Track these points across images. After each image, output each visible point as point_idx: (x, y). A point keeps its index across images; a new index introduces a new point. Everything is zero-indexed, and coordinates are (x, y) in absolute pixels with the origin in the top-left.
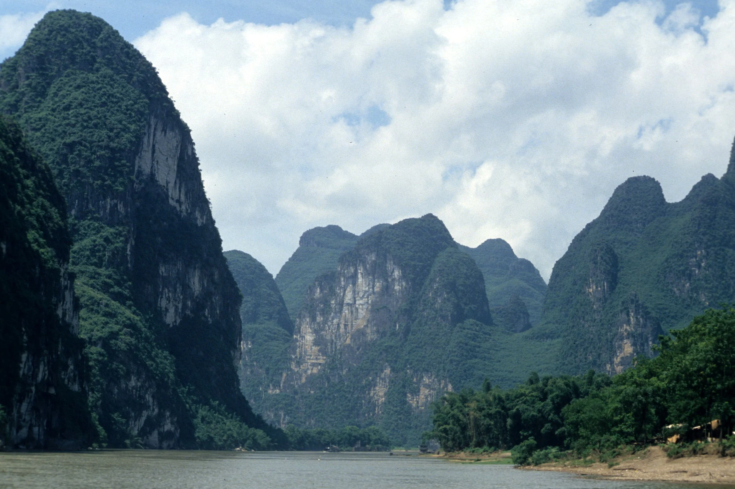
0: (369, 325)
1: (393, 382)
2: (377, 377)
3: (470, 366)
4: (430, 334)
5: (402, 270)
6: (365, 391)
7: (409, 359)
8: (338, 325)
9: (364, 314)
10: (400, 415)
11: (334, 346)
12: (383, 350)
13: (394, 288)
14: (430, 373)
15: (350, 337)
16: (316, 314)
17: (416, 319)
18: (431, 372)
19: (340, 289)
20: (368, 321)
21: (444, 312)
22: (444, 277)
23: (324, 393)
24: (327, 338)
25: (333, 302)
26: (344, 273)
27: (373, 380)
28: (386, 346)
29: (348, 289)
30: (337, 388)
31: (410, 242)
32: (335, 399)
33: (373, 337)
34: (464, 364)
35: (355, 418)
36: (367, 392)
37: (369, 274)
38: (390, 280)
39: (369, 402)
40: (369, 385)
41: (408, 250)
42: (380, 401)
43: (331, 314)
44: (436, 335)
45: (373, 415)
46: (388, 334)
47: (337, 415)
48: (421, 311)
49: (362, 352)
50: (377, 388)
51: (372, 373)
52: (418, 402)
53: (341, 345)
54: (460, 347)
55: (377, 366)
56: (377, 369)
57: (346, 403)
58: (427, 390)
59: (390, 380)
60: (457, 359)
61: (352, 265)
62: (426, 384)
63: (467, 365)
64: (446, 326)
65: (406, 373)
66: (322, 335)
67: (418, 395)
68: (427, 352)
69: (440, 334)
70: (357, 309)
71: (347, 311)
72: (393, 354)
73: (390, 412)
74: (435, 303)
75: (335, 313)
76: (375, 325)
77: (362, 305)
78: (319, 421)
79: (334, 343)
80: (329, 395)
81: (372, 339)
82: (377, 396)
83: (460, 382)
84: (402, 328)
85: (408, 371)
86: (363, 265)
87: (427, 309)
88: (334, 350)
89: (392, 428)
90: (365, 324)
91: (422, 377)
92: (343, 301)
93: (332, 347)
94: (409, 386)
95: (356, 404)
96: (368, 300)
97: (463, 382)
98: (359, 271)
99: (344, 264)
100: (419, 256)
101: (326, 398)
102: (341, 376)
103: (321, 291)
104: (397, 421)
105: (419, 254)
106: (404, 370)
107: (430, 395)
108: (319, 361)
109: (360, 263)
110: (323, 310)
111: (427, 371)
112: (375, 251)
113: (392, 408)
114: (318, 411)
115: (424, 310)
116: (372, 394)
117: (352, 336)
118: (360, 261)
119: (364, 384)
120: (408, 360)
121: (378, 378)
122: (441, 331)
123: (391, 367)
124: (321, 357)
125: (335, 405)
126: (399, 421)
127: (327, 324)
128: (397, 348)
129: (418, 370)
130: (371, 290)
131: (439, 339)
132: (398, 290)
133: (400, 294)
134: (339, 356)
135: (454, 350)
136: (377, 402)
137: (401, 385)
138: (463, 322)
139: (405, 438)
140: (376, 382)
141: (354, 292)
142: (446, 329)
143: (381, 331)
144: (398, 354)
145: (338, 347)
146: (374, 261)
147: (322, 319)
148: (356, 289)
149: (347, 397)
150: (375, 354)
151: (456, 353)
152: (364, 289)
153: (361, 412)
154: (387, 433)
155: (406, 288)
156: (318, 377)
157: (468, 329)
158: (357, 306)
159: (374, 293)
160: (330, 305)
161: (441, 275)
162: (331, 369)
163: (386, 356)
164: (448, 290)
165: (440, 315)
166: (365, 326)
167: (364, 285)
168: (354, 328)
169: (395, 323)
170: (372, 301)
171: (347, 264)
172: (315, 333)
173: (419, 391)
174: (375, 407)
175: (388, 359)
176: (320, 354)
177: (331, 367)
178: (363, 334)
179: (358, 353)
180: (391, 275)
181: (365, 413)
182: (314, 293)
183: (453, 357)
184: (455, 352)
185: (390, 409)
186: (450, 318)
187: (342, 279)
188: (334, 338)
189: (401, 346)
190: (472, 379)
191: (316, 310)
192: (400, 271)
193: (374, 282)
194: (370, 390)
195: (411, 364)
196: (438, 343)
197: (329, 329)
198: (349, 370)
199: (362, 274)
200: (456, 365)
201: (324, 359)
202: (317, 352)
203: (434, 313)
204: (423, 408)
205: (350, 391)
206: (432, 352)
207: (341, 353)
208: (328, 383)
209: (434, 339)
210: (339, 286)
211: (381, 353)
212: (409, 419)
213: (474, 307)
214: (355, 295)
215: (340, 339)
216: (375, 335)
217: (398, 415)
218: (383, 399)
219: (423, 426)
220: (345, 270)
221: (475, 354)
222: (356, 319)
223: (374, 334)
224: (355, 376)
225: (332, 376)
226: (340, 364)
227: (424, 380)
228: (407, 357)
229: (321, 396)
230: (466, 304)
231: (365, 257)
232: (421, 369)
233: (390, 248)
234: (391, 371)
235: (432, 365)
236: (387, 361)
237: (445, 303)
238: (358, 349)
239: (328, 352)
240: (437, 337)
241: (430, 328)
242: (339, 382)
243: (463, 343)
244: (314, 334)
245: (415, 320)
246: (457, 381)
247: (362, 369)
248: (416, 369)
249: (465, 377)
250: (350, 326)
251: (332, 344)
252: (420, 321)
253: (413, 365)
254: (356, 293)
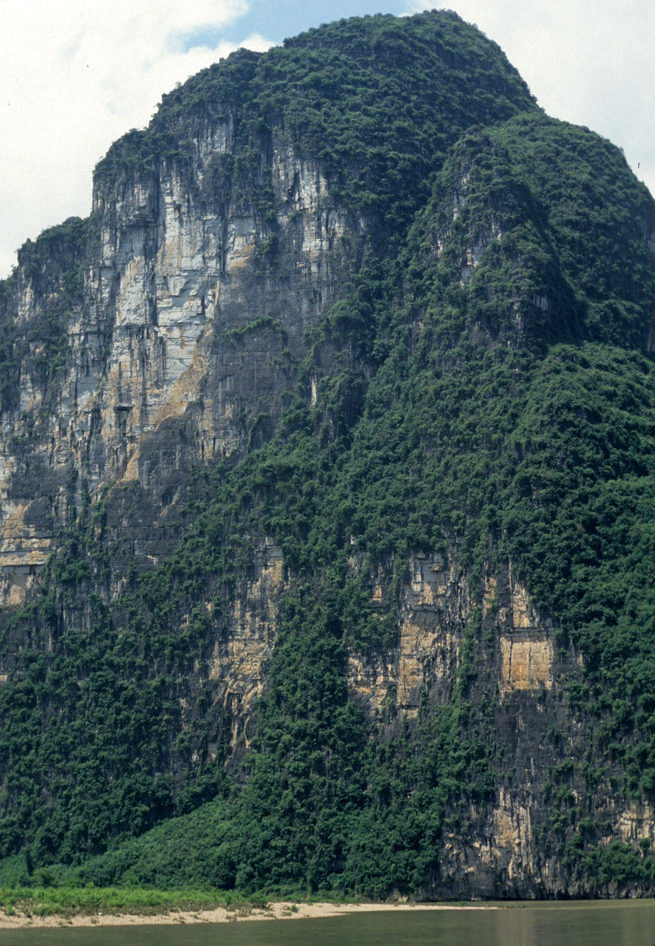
0: (208, 402)
1: (292, 612)
2: (232, 599)
3: (613, 503)
4: (437, 394)
5: (327, 176)
6: (191, 660)
7: (354, 511)
8: (96, 412)
9: (189, 361)
10: (318, 747)
11: (79, 494)
12: (256, 487)
13: (300, 246)
14: (437, 557)
15: (137, 455)
16: (18, 382)
17: (386, 356)
18: (442, 550)
19: (98, 277)
20: (204, 384)
21: (493, 301)
22: (489, 167)
23: (40, 676)
24: (57, 467)
25: (76, 329)
26: (113, 213)
27: (217, 614)
28: (264, 471)
29: (130, 272)
30: (87, 656)
31: (364, 84)
32: (79, 698)
33: (221, 444)
34: (583, 498)
35: (150, 773)
36: (197, 665)
37: (203, 207)
38: (283, 220)
39: (205, 705)
40: (202, 634)
41: (355, 107)
42: (247, 698)
43: (66, 373)
44: (463, 395)
45: (222, 757)
46: (281, 426)
47: (84, 760)
48: (405, 320)
49: (181, 508)
50: (234, 646)
51: (215, 583)
52: (392, 690)
53: (105, 490)
54: (565, 425)
55: (231, 554)
56: (231, 569)
57: (118, 711)
58: (432, 636)
59: (281, 608)
60: (552, 474)
61: (141, 179)
62: (425, 609)
63: (598, 502)
64: (502, 355)
65: (344, 570)
66: (40, 459)
67: (393, 660)
68: (426, 471)
69: (479, 390)
70: (161, 342)
71: (125, 358)
72: (293, 501)
73: (279, 737)
74: (456, 275)
75: (85, 368)
76: (228, 396)
77: (181, 325)
78: (20, 788)
79: (79, 484)
80: (57, 683)
81: (217, 455)
82: (234, 676)
83: (567, 573)
84: (332, 395)
85: (352, 561)
86: (180, 174)
87: (425, 305)
88: (80, 509)
89: (283, 803)
90: (193, 398)
91: (407, 578)
92: (113, 320)
93: (71, 501)
94: (356, 619)
95: (156, 713)
96: (204, 307)
97: (579, 571)
98: (168, 199)
99: (113, 182)
100: (400, 130)
101: (46, 697)
102: (103, 609)
103: (38, 293)
104: (305, 773)
105: (398, 123)
106: (334, 557)
107: (443, 653)
108: (28, 559)
109: (169, 167)
110: (42, 365)
111: (428, 549)
112: (224, 120)
113: (288, 720)
114: (17, 750)
115: (415, 313)
116: (214, 673)
117: (145, 447)
118: (169, 159)
119: (186, 633)
120: (349, 512)
121: (238, 604)
122: (484, 375)
123: (286, 552)
124: (35, 543)
125: (77, 723)
126: (314, 776)
127: (54, 413)
128: (310, 475)
129: (391, 548)
130: (213, 264)
131: (472, 412)
132: (315, 253)
133: (324, 269)
134: (98, 531)
135: (538, 439)
136: (235, 704)
137: (323, 621)
138: (579, 345)
139: (338, 849)
140: (230, 621)
141: (151, 278)
142: (504, 368)
143: (252, 418)
144: (315, 499)
145: (97, 499)
146: (224, 158)
147: (39, 397)
148: (158, 268)
149: (122, 688)
150: (226, 508)
151: (546, 454)
152: (186, 263)
153: (175, 746)
154: (264, 828)
155: (344, 241)
156: (24, 619)
157: (599, 367)
158: (162, 331)
159: (223, 275)
160: (65, 341)
161: (478, 162)
162: (69, 583)
163: (267, 511)
164: (506, 216)
165: (480, 315)
166: (191, 405)
167: (187, 250)
168: (151, 419)
169: (306, 381)
170: (218, 307)
171: (123, 176)
172: (13, 452)
173: (395, 642)
174: (228, 722)
175: (274, 520)
176: (32, 532)
177: (65, 576)
178: (184, 440)
179: (164, 512)
180: (290, 202)
181: (189, 751)
182: (15, 306)
183: (531, 470)
184: (543, 446)
185: (279, 726)
186: (518, 318)
187: (106, 237)
188: (78, 465)
189: (326, 467)
190: (624, 560)
191: (17, 367)
192: (323, 182)
193: (225, 234)
194: (206, 655)
195: (360, 529)
196: (471, 427)
197: (63, 432)
198: (133, 583)
199: (178, 208)
200: (546, 501)
201: (41, 549)
202: (21, 525)
203: (455, 311)
204: (414, 714)
205: (132, 664)
206: (447, 466)
207: (105, 516)
208: (55, 635)
209: (456, 413)
210: (96, 265)
211: (247, 501)
212: (357, 766)
213: (630, 310)
214: (153, 291)
215: (102, 467)
216: (230, 438)
217: (310, 748)
218: (260, 687)
219: (416, 793)
220: (114, 203)
221: (637, 457)
222: (157, 385)
223: (226, 434)
224: (152, 604)
225: (70, 610)
226: (99, 560)
227: (416, 588)
228: (347, 503)
229: (29, 691)
230: (591, 292)
231: (189, 147)
232: (402, 544)
233: (284, 101)
234: (285, 568)
235: (447, 522)
236: (270, 530)
237: (497, 264)
238: (166, 497)
239: (59, 519)
240: (469, 403)
241: (438, 375)
242: (97, 632)
243: (578, 409)
244: (12, 459)
245: (381, 361)
246: (553, 569)
247: (178, 574)
248: (380, 546)
249: (591, 553)
250: (136, 412)
251: (71, 488)
252: (403, 357)
253: (370, 529)
254: (157, 281)
